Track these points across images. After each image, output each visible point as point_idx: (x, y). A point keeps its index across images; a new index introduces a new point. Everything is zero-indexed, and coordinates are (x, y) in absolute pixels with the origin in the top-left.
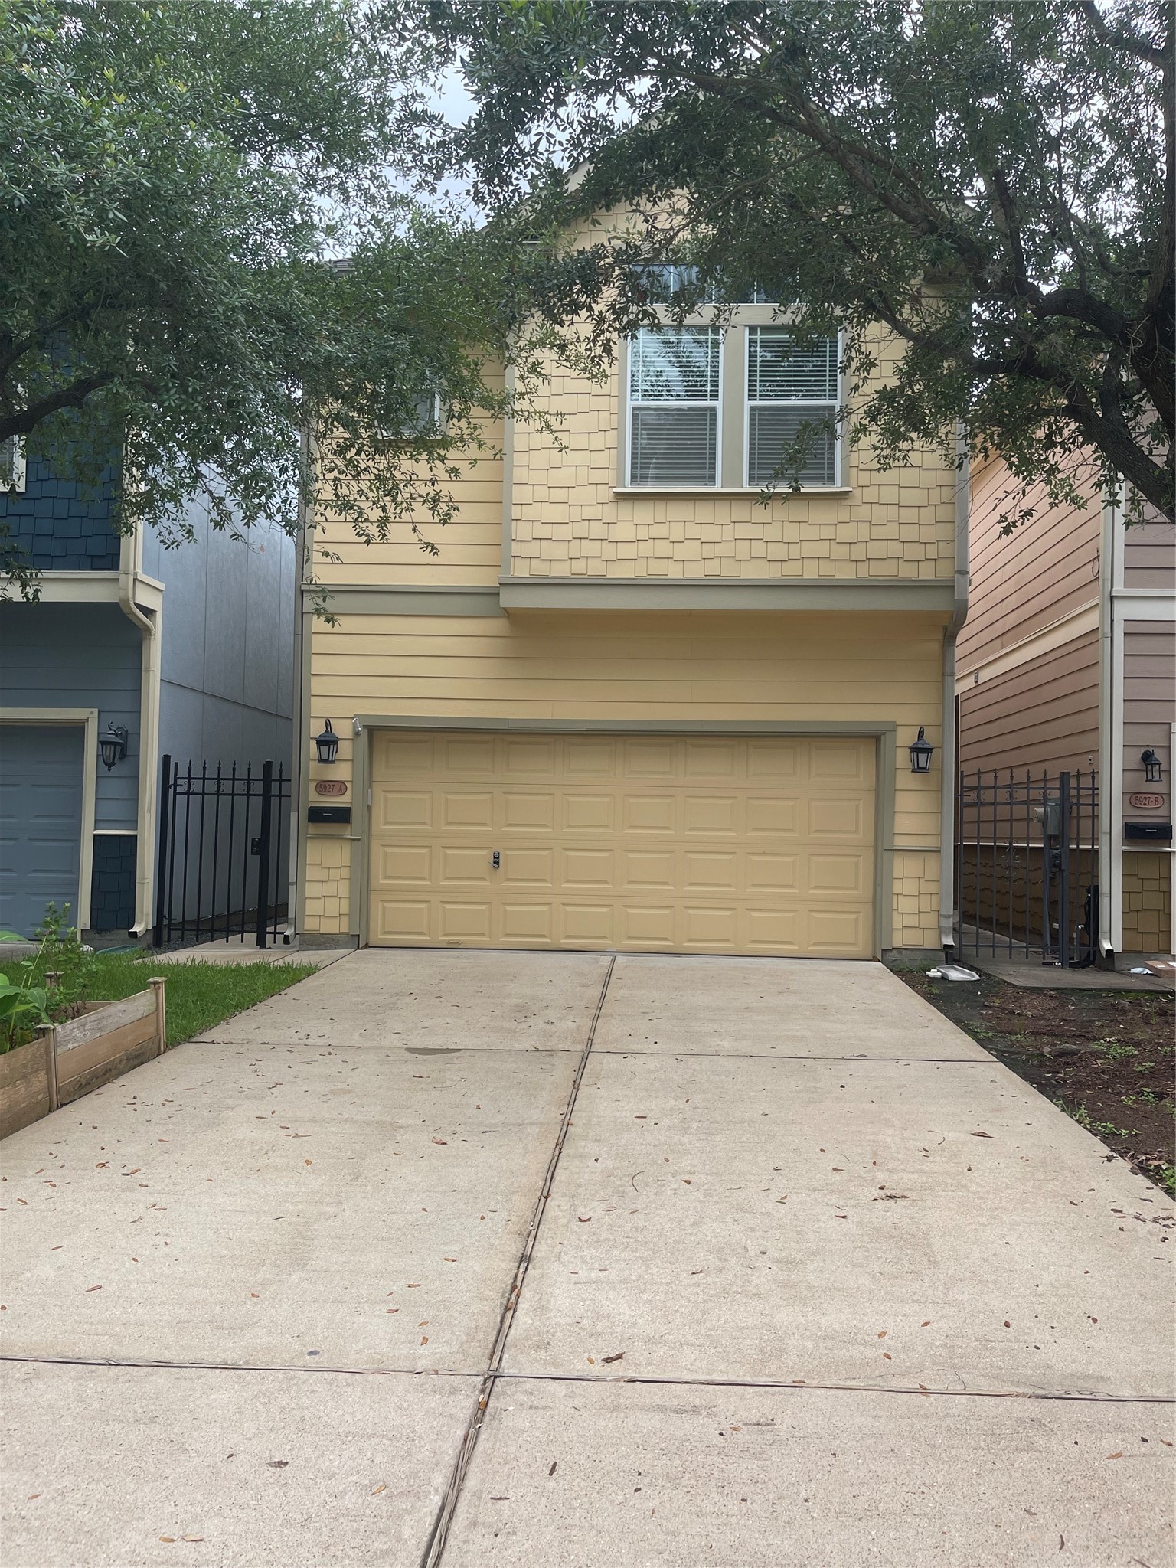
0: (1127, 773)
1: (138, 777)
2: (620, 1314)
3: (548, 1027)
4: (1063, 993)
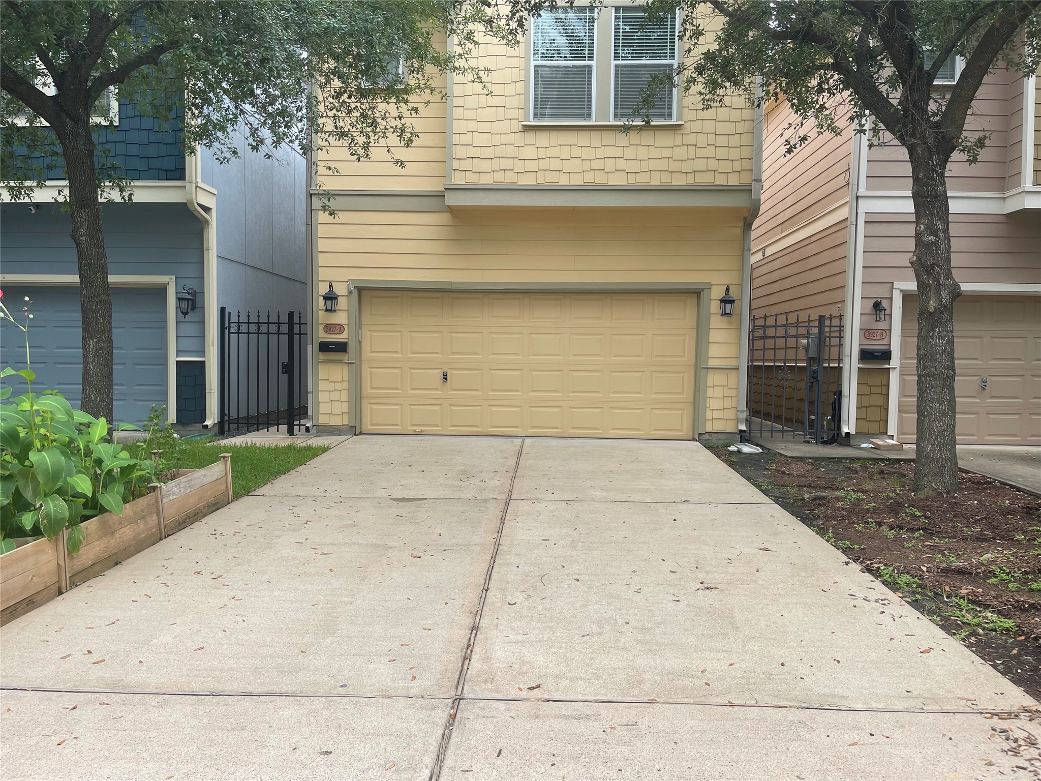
0: (863, 316)
1: (204, 322)
2: (537, 661)
3: (483, 484)
4: (817, 460)
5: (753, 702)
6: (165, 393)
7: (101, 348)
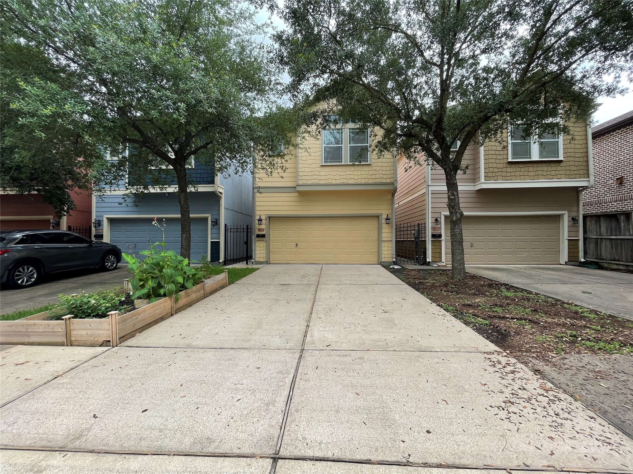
0: (432, 223)
1: (220, 229)
2: (329, 337)
3: (309, 279)
4: (419, 270)
5: (403, 350)
6: (207, 252)
7: (187, 237)
